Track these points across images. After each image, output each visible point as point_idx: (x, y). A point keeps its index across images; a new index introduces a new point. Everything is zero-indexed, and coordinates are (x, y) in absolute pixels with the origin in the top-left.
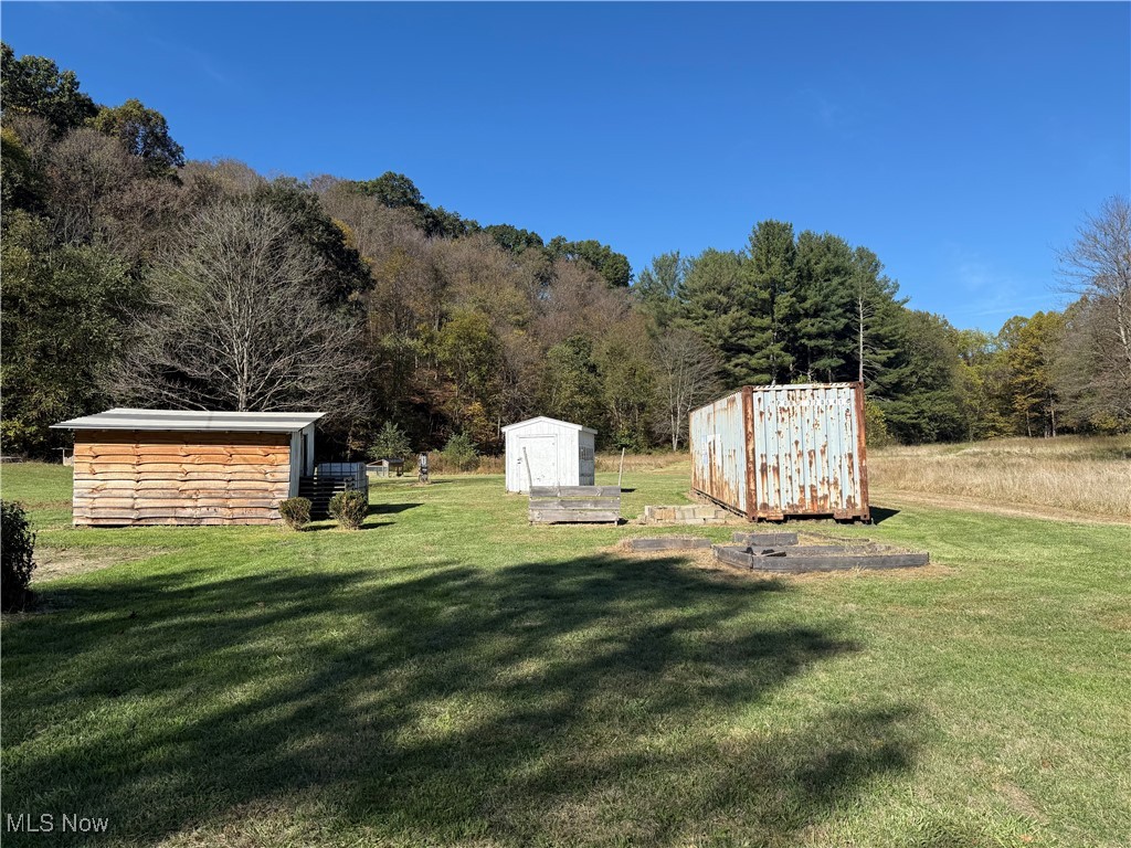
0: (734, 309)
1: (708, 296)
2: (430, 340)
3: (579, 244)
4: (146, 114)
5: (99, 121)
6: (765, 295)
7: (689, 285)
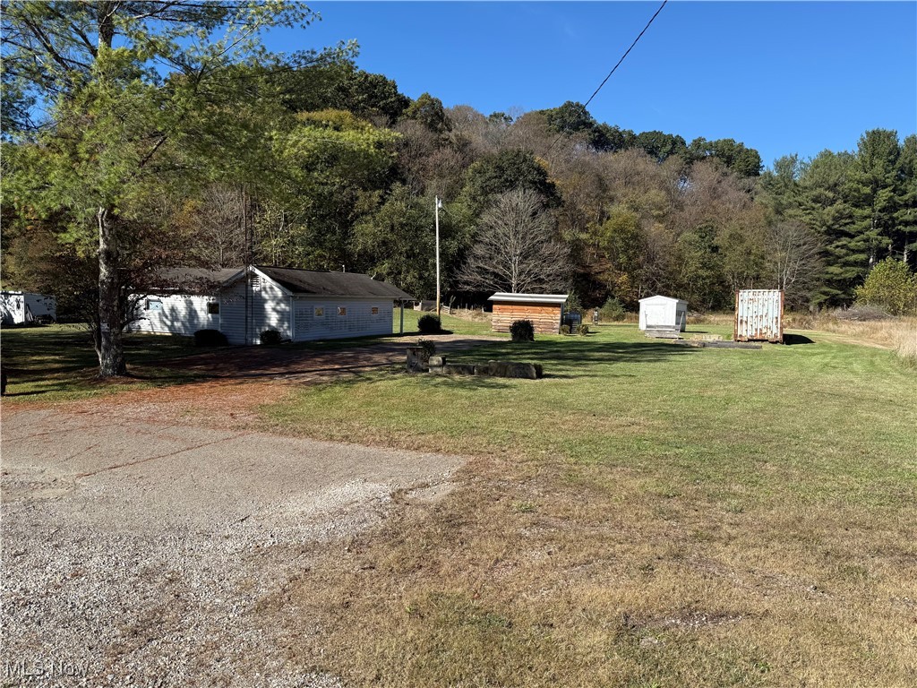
0: (839, 201)
1: (819, 191)
2: (595, 233)
3: (717, 143)
4: (432, 100)
5: (409, 111)
6: (867, 190)
7: (801, 183)
